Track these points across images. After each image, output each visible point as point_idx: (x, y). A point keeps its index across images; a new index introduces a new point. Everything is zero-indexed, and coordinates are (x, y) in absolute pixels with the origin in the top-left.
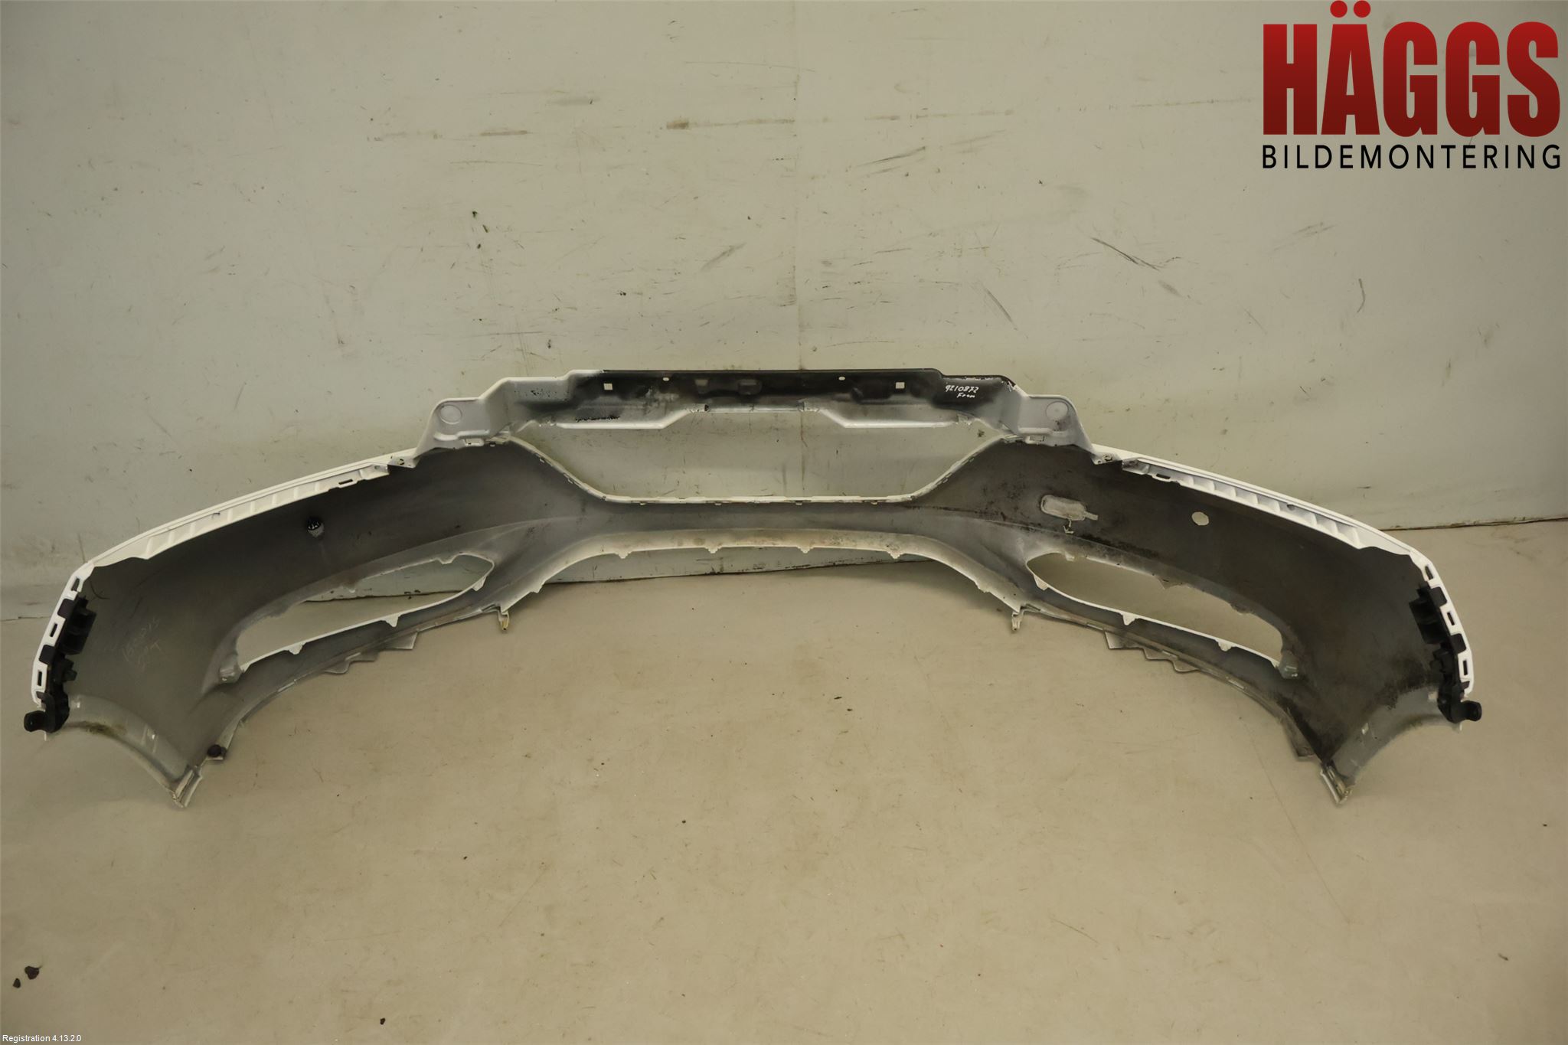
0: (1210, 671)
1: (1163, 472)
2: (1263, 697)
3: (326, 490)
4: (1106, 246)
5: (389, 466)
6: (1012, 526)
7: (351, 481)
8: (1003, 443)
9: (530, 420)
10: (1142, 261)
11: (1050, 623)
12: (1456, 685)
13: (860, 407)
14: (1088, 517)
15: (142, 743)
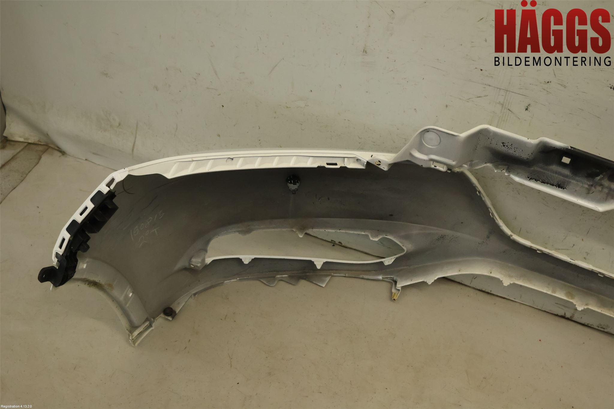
3: (315, 165)
5: (368, 162)
7: (336, 164)
9: (489, 163)
15: (121, 298)
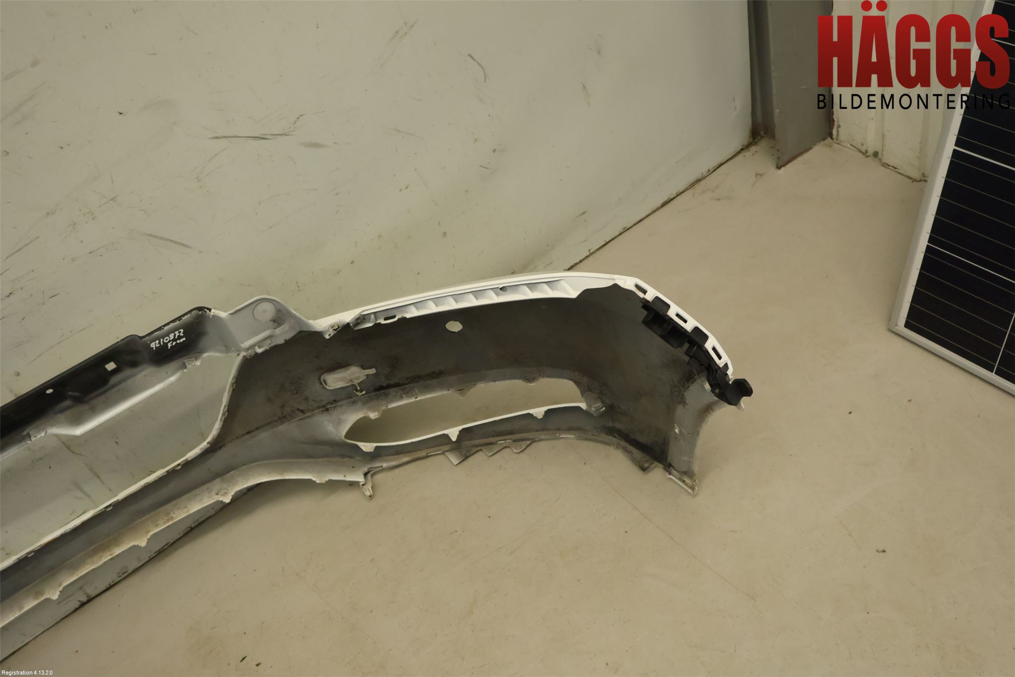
0: (542, 437)
1: (388, 314)
2: (593, 435)
4: (229, 139)
6: (313, 415)
8: (247, 359)
10: (272, 135)
11: (397, 471)
12: (719, 372)
13: (85, 407)
14: (367, 373)
